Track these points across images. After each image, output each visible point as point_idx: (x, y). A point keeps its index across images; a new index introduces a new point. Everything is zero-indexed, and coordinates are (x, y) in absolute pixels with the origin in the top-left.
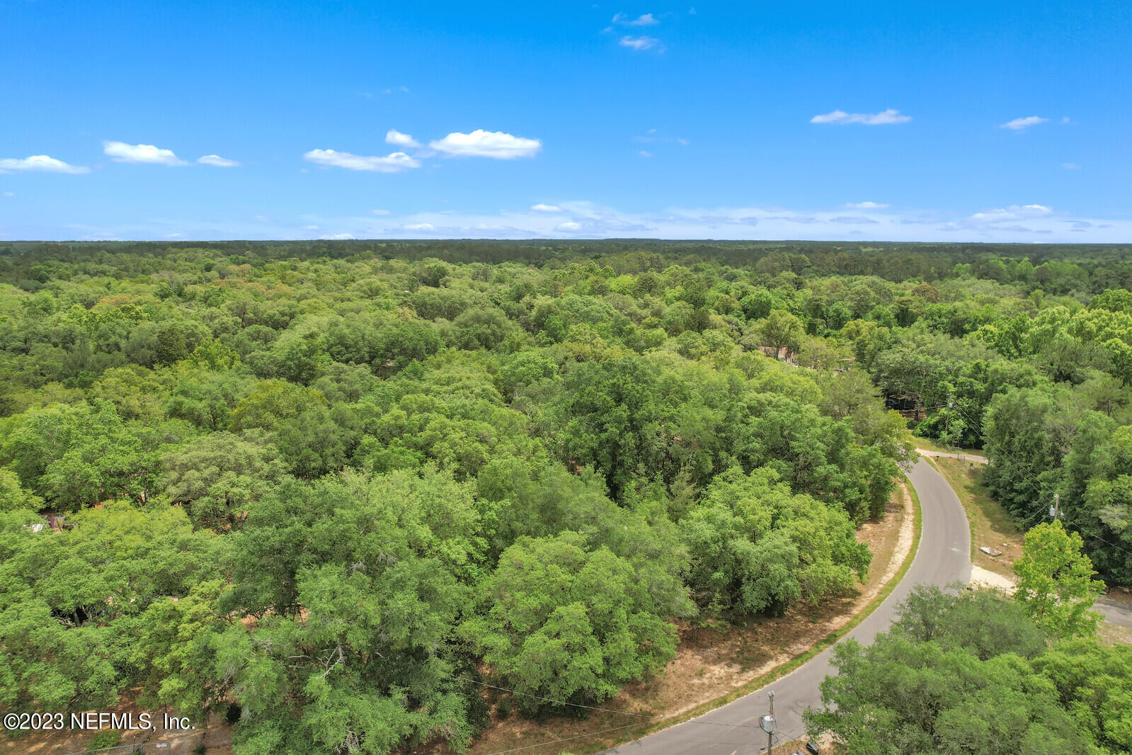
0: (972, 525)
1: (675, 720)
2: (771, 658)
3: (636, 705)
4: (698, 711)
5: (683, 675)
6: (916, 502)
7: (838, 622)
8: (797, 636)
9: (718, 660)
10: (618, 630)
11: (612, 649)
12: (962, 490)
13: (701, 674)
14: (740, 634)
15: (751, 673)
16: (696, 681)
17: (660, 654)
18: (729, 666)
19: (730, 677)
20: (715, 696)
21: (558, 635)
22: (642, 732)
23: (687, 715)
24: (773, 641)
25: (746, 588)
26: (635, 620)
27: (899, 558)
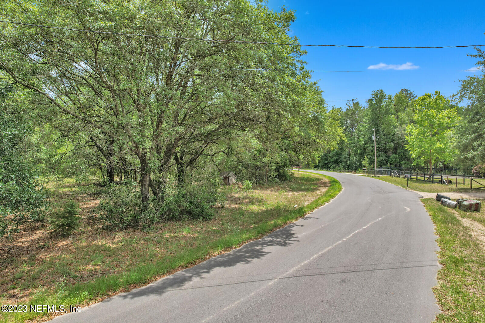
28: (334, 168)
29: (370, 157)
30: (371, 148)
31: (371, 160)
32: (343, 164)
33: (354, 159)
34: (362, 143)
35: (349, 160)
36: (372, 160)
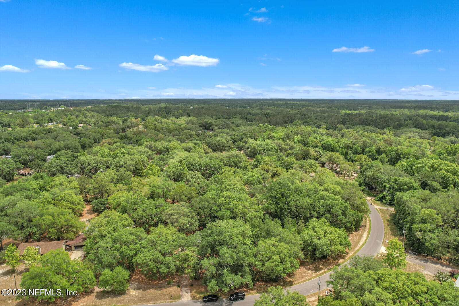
0: (385, 233)
1: (299, 283)
2: (323, 269)
3: (289, 279)
4: (304, 281)
5: (301, 273)
6: (370, 225)
7: (341, 260)
8: (330, 264)
9: (309, 269)
10: (286, 262)
11: (285, 266)
12: (385, 221)
13: (305, 273)
14: (315, 263)
15: (317, 273)
16: (304, 274)
17: (296, 267)
18: (312, 271)
19: (312, 274)
20: (308, 278)
21: (273, 263)
22: (291, 285)
23: (301, 282)
24: (323, 265)
25: (317, 252)
26: (290, 259)
27: (361, 243)
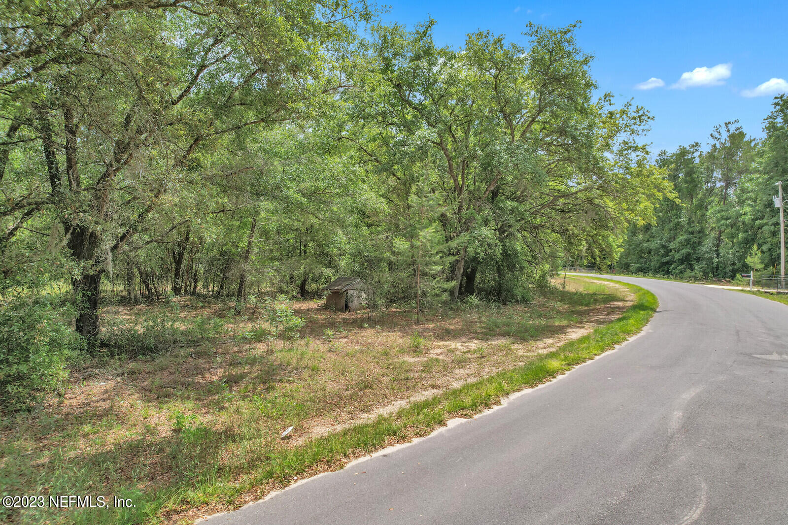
28: (681, 272)
29: (770, 250)
30: (772, 227)
31: (771, 255)
32: (703, 264)
33: (728, 252)
34: (747, 218)
35: (718, 255)
36: (774, 255)
